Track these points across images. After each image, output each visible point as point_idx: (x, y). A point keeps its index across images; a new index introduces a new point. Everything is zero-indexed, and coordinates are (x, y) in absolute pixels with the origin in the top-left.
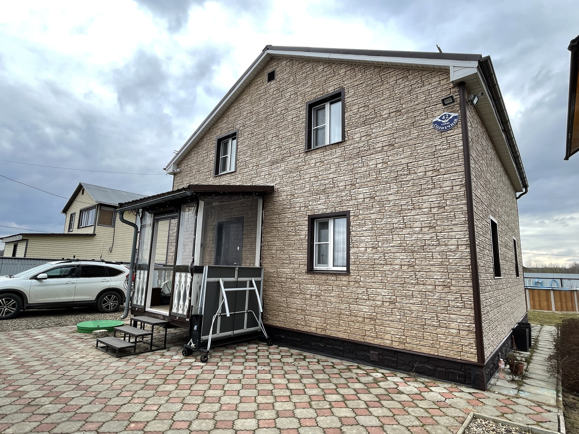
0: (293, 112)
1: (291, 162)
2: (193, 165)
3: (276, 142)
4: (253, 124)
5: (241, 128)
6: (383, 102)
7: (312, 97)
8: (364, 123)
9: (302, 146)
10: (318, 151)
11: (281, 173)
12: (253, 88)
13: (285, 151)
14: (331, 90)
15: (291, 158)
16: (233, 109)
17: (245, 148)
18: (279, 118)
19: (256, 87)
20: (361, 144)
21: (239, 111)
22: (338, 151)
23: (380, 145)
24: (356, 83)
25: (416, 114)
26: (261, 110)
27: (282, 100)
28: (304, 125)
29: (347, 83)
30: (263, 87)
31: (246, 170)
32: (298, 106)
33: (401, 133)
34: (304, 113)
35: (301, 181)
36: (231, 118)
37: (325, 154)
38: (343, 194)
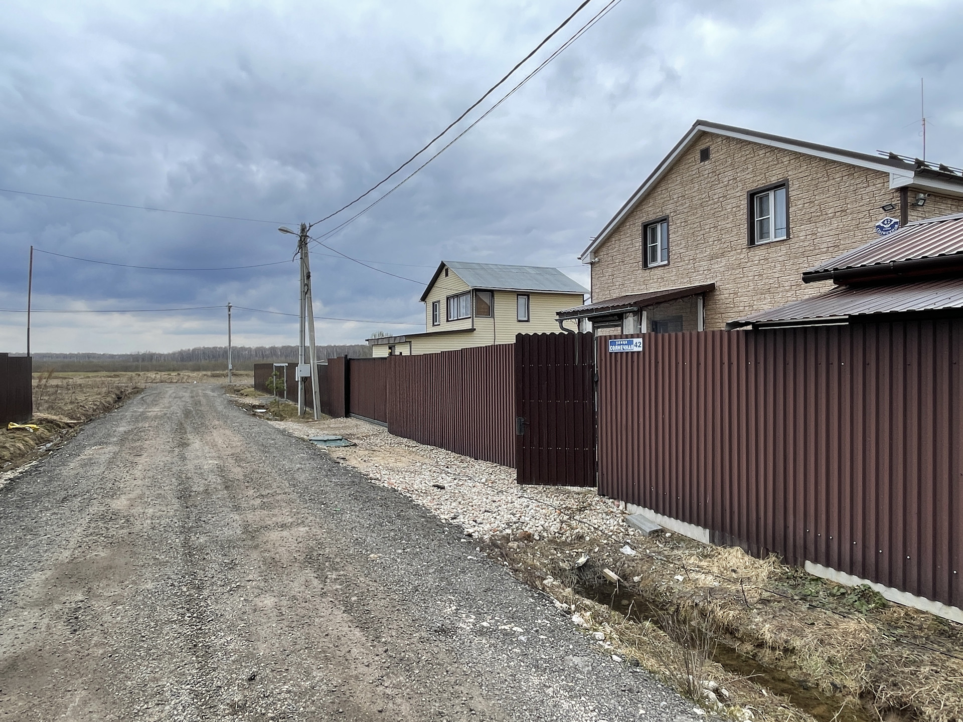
0: (732, 200)
1: (732, 257)
2: (615, 254)
3: (714, 235)
4: (686, 211)
5: (672, 214)
6: (828, 200)
7: (753, 186)
8: (810, 221)
9: (745, 241)
10: (762, 248)
11: (722, 269)
12: (683, 167)
13: (725, 246)
14: (774, 180)
15: (732, 253)
16: (660, 189)
17: (678, 239)
18: (716, 206)
19: (687, 166)
20: (806, 244)
21: (668, 194)
22: (784, 248)
23: (825, 245)
24: (801, 175)
25: (861, 215)
26: (694, 194)
27: (719, 186)
28: (745, 216)
29: (791, 175)
30: (696, 167)
31: (681, 264)
32: (739, 194)
33: (846, 235)
34: (744, 203)
35: (745, 279)
36: (659, 201)
37: (770, 251)
38: (789, 294)
